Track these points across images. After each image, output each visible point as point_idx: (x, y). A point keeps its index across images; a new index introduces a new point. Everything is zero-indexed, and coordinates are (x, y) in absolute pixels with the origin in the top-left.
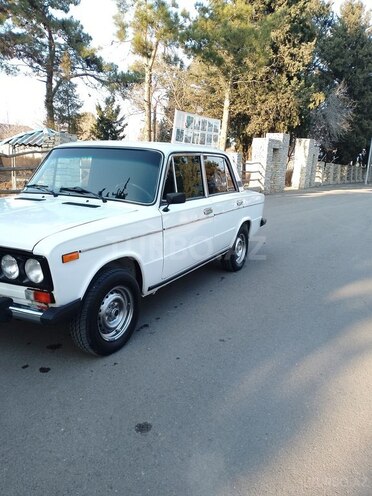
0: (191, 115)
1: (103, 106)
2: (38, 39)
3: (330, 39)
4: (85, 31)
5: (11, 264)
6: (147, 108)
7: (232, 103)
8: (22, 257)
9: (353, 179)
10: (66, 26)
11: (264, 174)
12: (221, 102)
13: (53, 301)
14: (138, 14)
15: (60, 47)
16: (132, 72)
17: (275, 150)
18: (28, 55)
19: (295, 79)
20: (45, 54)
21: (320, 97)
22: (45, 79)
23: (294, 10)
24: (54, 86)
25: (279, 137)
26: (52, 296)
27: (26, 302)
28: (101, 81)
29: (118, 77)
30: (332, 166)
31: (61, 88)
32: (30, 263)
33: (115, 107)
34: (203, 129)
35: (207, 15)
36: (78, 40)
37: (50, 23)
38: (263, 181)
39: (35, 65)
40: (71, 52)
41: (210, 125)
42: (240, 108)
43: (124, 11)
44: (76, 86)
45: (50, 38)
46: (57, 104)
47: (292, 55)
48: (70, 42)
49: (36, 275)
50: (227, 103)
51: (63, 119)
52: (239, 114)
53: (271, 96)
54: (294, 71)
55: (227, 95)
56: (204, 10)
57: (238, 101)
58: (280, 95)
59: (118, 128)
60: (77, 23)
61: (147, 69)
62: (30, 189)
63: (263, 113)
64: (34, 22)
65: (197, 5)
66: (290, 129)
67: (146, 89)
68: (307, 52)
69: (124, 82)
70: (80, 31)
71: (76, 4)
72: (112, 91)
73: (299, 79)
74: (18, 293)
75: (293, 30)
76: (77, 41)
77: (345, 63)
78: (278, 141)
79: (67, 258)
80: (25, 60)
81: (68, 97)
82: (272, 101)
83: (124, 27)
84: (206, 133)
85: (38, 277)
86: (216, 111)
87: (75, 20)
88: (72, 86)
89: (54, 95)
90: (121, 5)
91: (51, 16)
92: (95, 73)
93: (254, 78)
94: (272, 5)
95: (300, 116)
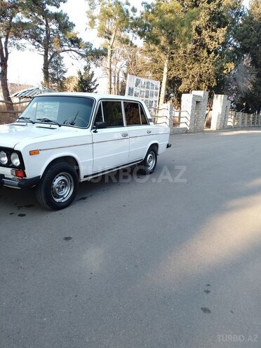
0: (139, 78)
1: (83, 72)
2: (39, 26)
3: (241, 25)
4: (70, 20)
5: (4, 156)
6: (109, 73)
7: (169, 70)
8: (9, 151)
9: (257, 123)
10: (57, 17)
11: (189, 118)
12: (162, 69)
13: (25, 176)
14: (102, 10)
15: (53, 31)
16: (102, 49)
17: (197, 102)
18: (32, 37)
19: (213, 53)
20: (43, 36)
21: (231, 66)
22: (43, 53)
23: (213, 6)
24: (49, 58)
25: (200, 93)
26: (24, 173)
27: (11, 177)
28: (81, 55)
29: (93, 52)
30: (240, 114)
31: (53, 60)
32: (13, 155)
33: (90, 73)
34: (148, 87)
35: (150, 10)
36: (65, 26)
37: (47, 15)
38: (189, 123)
39: (37, 43)
40: (61, 35)
41: (152, 85)
42: (174, 73)
43: (94, 8)
44: (62, 58)
45: (47, 25)
46: (51, 70)
47: (211, 37)
48: (60, 28)
49: (16, 162)
50: (166, 70)
51: (54, 80)
52: (174, 77)
53: (196, 65)
54: (212, 48)
55: (166, 65)
56: (148, 7)
57: (173, 68)
58: (202, 65)
59: (93, 87)
60: (65, 15)
61: (109, 47)
62: (21, 120)
63: (190, 76)
64: (36, 14)
65: (143, 3)
66: (209, 88)
67: (108, 60)
68: (221, 35)
69: (97, 55)
70: (67, 21)
71: (64, 2)
72: (88, 61)
73: (216, 53)
74: (7, 172)
75: (212, 19)
76: (65, 28)
77: (251, 42)
78: (199, 96)
79: (33, 153)
80: (30, 40)
81: (57, 66)
82: (196, 69)
83: (93, 18)
84: (150, 90)
85: (17, 163)
86: (158, 75)
87: (64, 13)
88: (60, 58)
89: (48, 64)
90: (92, 4)
91: (47, 10)
92: (77, 49)
93: (184, 53)
94: (198, 2)
95: (217, 79)
